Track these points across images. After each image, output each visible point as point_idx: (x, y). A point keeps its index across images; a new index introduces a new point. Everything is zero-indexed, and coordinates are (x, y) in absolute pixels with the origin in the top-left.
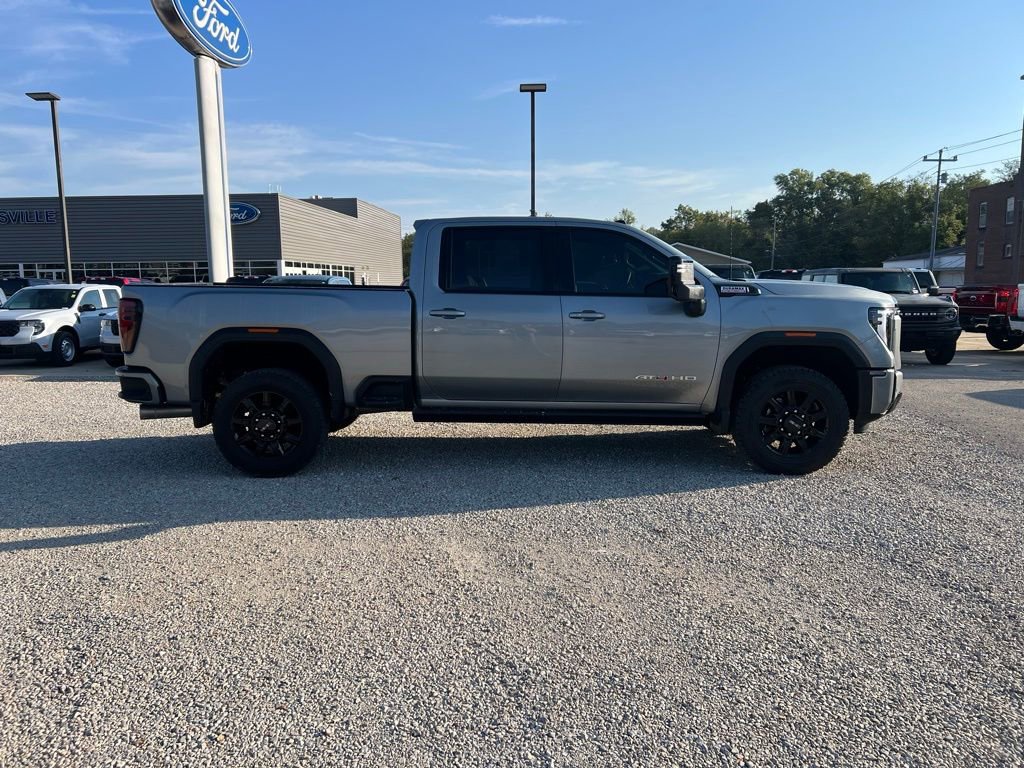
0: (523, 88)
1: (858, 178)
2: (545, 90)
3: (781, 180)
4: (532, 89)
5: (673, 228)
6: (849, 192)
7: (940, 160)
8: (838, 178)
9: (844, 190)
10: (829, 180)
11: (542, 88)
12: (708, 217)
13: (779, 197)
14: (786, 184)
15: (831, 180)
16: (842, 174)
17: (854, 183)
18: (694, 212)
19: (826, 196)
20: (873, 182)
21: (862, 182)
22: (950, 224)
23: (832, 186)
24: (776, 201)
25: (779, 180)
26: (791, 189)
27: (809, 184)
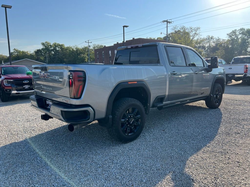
0: (3, 6)
1: (62, 45)
2: (11, 8)
3: (43, 44)
4: (6, 7)
5: (13, 55)
6: (60, 48)
7: (89, 43)
8: (57, 45)
9: (59, 48)
10: (55, 45)
11: (10, 7)
12: (23, 52)
13: (43, 48)
14: (44, 45)
15: (56, 45)
16: (58, 44)
17: (61, 46)
18: (19, 51)
19: (55, 49)
20: (65, 46)
21: (63, 46)
22: (86, 57)
23: (56, 46)
24: (43, 49)
25: (42, 44)
26: (45, 46)
27: (50, 46)
